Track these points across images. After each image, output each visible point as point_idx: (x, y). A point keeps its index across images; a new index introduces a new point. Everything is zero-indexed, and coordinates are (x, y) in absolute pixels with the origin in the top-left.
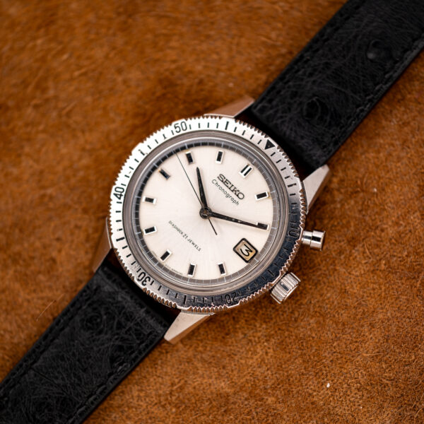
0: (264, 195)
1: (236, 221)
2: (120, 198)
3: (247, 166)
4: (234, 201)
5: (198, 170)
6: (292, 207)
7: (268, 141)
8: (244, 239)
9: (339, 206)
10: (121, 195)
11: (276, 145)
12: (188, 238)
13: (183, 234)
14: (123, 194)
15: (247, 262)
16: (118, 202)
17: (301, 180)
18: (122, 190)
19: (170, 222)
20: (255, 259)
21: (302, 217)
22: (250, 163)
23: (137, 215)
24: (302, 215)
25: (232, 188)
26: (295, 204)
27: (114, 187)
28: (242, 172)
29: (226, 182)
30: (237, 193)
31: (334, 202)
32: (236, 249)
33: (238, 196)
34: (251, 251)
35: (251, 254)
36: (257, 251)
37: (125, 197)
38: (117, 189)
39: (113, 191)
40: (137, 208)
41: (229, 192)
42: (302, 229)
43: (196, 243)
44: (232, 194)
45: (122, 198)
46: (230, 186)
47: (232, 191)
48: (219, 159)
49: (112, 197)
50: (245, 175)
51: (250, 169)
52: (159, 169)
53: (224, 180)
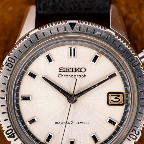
0: (96, 57)
1: (94, 86)
2: (14, 137)
3: (71, 49)
4: (82, 77)
5: (44, 78)
6: (120, 50)
7: (70, 24)
8: (109, 93)
9: (138, 21)
10: (13, 134)
11: (76, 22)
12: (75, 122)
13: (71, 123)
14: (14, 132)
15: (122, 105)
16: (15, 140)
17: (109, 28)
18: (11, 131)
19: (56, 123)
20: (125, 99)
21: (131, 50)
22: (70, 46)
23: (33, 137)
24: (130, 48)
25: (74, 70)
26: (120, 46)
27: (4, 133)
28: (71, 55)
29: (66, 70)
30: (79, 70)
31: (133, 21)
32: (109, 103)
33: (81, 71)
34: (119, 96)
35: (121, 98)
36: (123, 93)
37: (16, 134)
38: (8, 133)
39: (6, 136)
40: (29, 132)
41: (74, 74)
42: (137, 57)
43: (83, 121)
44: (77, 73)
45: (15, 135)
46: (71, 70)
47: (75, 72)
48: (50, 60)
49: (9, 139)
50: (74, 56)
51: (74, 49)
52: (21, 98)
53: (65, 70)
